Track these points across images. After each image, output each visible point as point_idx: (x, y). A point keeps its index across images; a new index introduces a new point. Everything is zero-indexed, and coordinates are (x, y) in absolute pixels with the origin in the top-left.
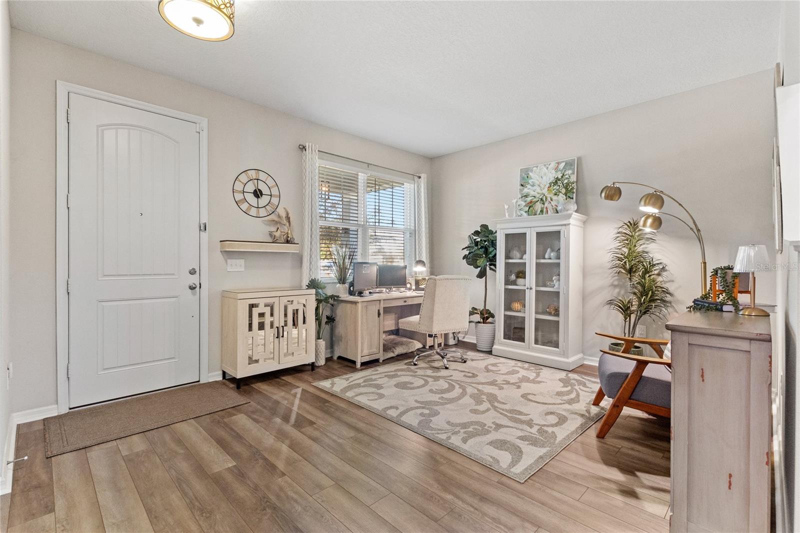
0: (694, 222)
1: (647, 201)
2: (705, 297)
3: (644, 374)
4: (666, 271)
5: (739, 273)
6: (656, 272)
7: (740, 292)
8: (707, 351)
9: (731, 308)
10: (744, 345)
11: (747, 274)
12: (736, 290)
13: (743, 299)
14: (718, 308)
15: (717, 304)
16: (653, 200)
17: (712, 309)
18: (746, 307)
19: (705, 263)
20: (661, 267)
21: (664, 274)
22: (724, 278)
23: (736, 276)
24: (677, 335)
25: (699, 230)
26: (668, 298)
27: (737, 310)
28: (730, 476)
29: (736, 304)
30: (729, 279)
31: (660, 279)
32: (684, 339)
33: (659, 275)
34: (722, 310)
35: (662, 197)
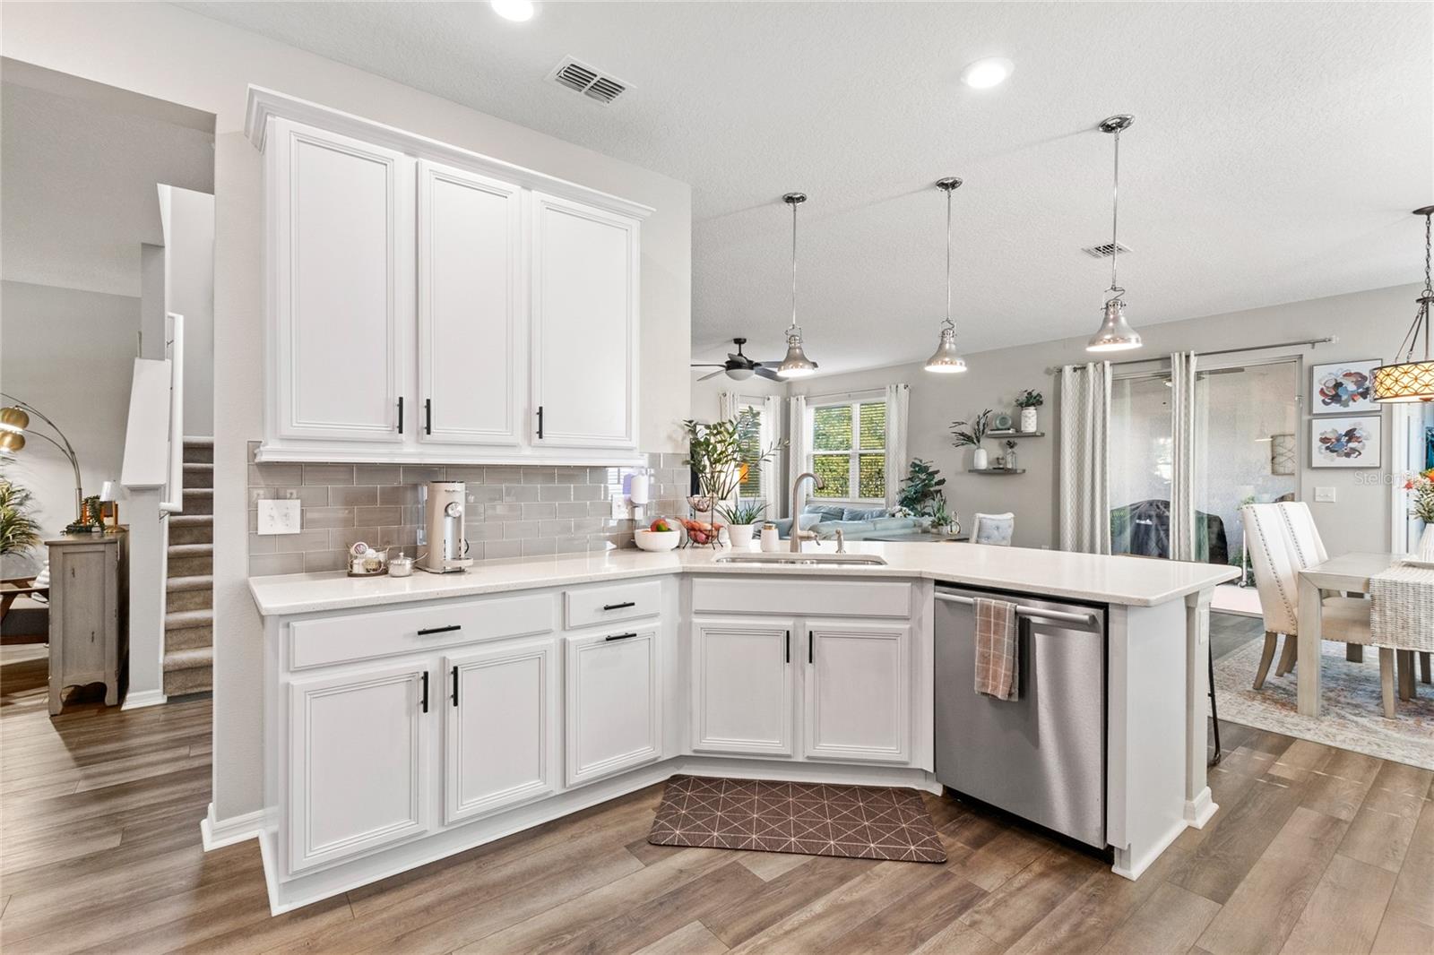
0: (67, 444)
1: (6, 417)
2: (79, 522)
3: (11, 607)
4: (31, 499)
5: (105, 502)
6: (17, 501)
7: (105, 516)
8: (77, 556)
9: (99, 529)
10: (101, 548)
11: (111, 502)
12: (102, 515)
13: (108, 521)
14: (88, 530)
15: (87, 527)
16: (14, 417)
17: (83, 531)
18: (109, 527)
19: (80, 489)
20: (24, 495)
21: (28, 503)
22: (93, 505)
23: (102, 503)
24: (54, 548)
25: (72, 453)
26: (35, 531)
27: (103, 529)
28: (93, 633)
29: (102, 526)
30: (97, 506)
31: (22, 509)
32: (60, 550)
33: (21, 504)
34: (91, 532)
35: (26, 415)
